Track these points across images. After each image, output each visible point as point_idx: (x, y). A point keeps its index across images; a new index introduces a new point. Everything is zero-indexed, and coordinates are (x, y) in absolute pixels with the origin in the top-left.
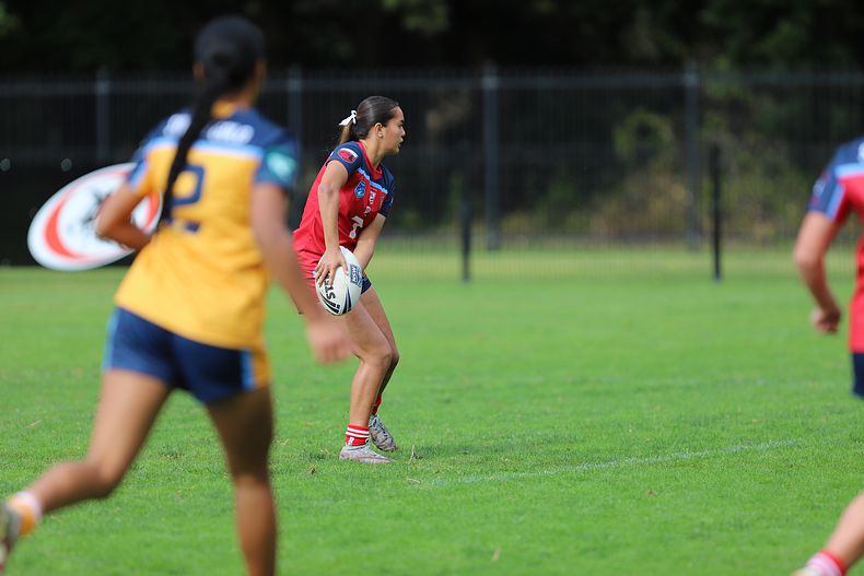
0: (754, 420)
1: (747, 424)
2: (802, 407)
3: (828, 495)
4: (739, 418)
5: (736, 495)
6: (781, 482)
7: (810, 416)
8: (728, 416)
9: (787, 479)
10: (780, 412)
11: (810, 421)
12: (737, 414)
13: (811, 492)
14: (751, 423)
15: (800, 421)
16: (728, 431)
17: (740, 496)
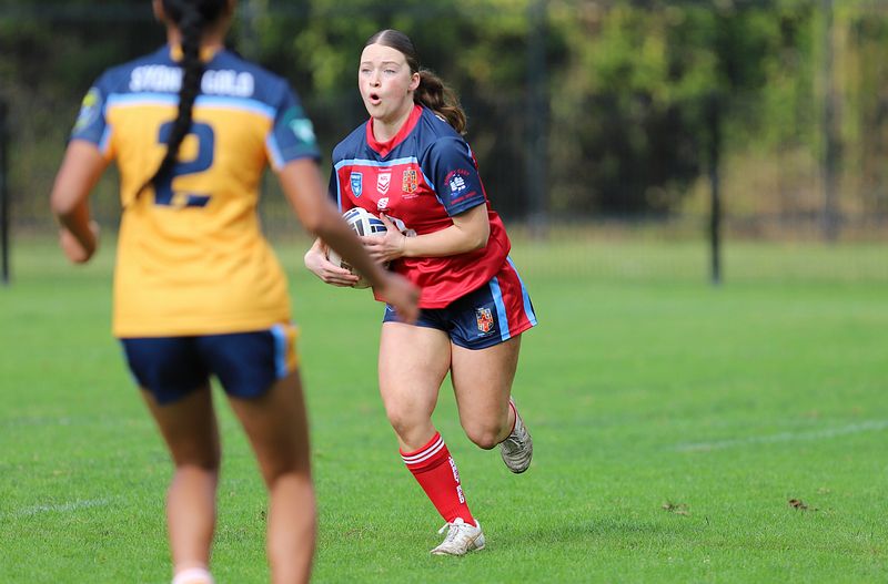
0: (56, 472)
1: (47, 477)
2: (119, 454)
3: (155, 572)
4: (37, 469)
5: (33, 573)
6: (93, 554)
7: (131, 465)
8: (21, 467)
9: (101, 551)
10: (92, 461)
11: (131, 472)
12: (32, 464)
13: (133, 568)
14: (52, 475)
15: (117, 471)
16: (21, 486)
17: (38, 575)
